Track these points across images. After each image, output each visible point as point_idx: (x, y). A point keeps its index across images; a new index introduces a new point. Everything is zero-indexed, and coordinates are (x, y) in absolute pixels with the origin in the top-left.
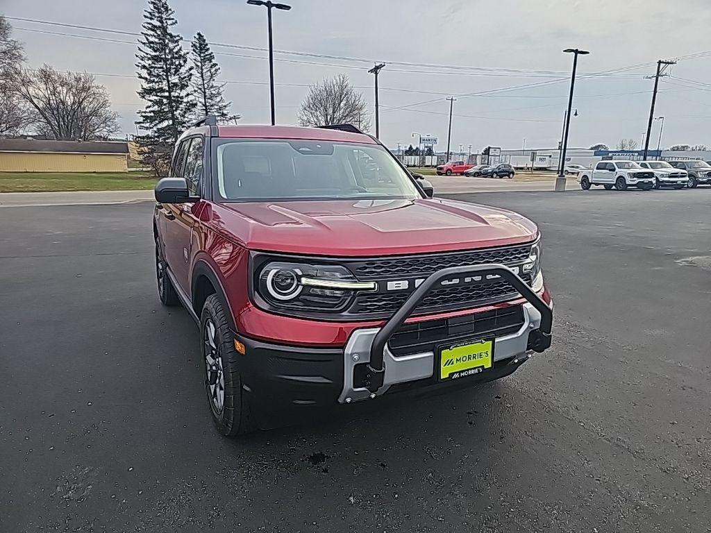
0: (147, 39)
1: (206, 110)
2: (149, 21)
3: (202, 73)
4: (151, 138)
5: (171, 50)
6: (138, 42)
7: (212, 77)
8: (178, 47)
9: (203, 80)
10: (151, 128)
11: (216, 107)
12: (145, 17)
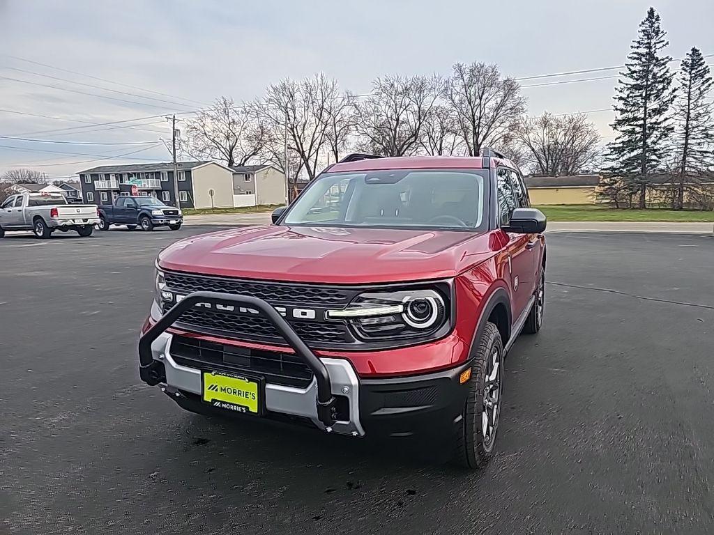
0: (630, 70)
1: (686, 133)
2: (636, 50)
3: (689, 93)
4: (615, 169)
5: (654, 74)
6: (619, 75)
7: (701, 93)
8: (665, 70)
9: (689, 99)
10: (617, 159)
11: (701, 128)
12: (632, 47)
